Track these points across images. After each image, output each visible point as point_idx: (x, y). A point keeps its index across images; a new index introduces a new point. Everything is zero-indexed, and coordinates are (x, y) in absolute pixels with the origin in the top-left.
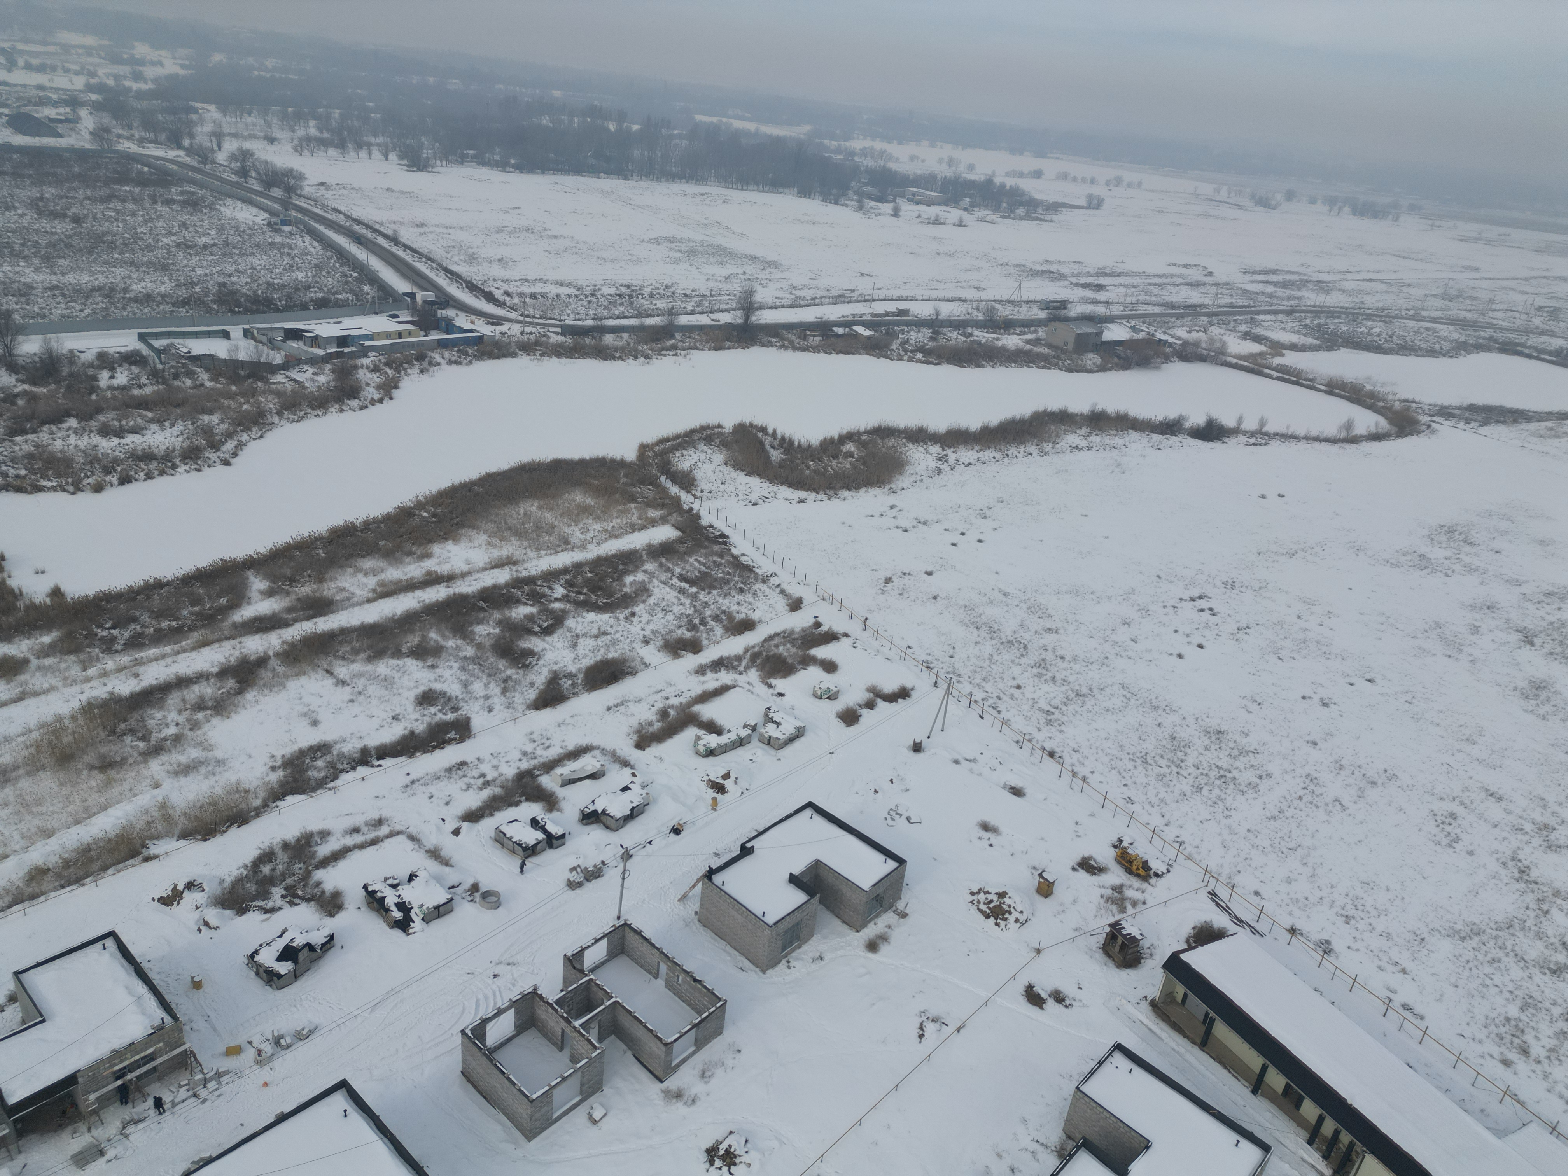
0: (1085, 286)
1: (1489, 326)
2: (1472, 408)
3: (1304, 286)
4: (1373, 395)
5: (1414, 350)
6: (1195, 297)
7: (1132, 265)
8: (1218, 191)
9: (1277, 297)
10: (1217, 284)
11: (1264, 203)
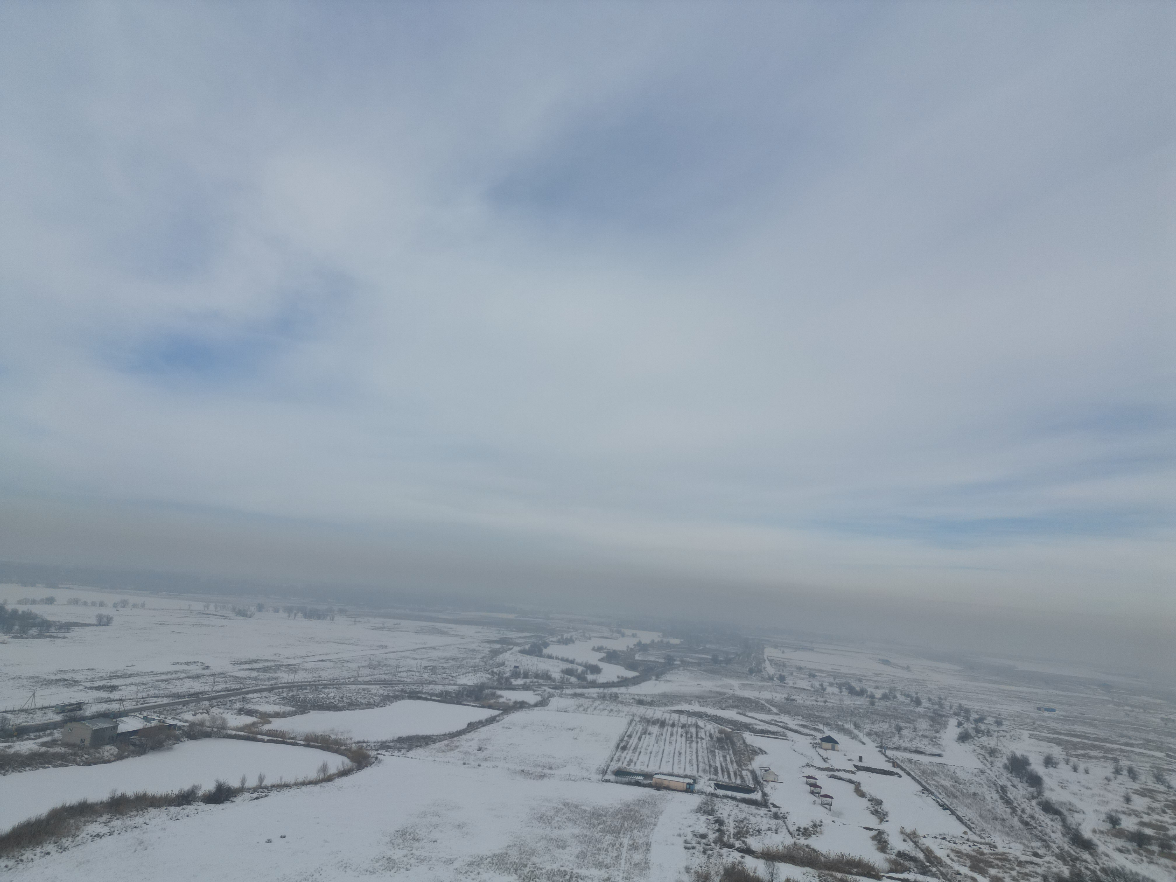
0: (98, 688)
1: (400, 682)
2: (400, 740)
3: (279, 669)
4: (337, 742)
5: (358, 705)
6: (197, 686)
7: (140, 667)
8: (207, 607)
9: (261, 680)
10: (214, 675)
11: (243, 613)
